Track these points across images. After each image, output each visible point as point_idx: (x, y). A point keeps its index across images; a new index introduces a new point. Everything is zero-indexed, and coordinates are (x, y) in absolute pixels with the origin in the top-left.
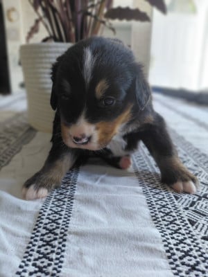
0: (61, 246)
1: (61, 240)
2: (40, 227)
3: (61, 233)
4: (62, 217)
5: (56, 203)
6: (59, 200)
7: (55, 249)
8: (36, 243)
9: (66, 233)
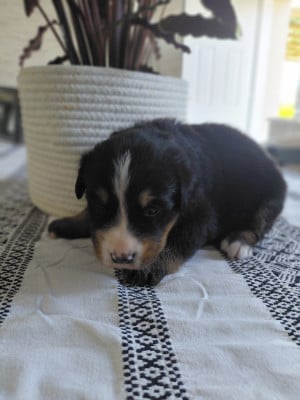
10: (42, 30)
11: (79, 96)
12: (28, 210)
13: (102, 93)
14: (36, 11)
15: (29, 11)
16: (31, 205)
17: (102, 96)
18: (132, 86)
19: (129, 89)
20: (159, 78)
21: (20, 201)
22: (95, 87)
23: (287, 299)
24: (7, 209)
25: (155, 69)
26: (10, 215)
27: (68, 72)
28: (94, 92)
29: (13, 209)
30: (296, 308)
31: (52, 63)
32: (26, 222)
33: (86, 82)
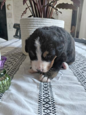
0: (53, 110)
1: (53, 107)
2: (41, 100)
3: (52, 104)
4: (50, 96)
5: (44, 89)
6: (45, 87)
7: (52, 111)
8: (42, 108)
9: (54, 104)
10: (27, 8)
11: (34, 25)
12: (21, 54)
13: (40, 24)
14: (25, 4)
15: (24, 4)
16: (22, 53)
17: (40, 25)
18: (48, 23)
19: (47, 23)
20: (55, 20)
21: (20, 52)
22: (38, 23)
23: (84, 78)
24: (17, 54)
25: (55, 18)
26: (17, 55)
27: (32, 19)
28: (38, 24)
29: (18, 54)
30: (85, 80)
31: (29, 17)
32: (21, 57)
33: (36, 22)
